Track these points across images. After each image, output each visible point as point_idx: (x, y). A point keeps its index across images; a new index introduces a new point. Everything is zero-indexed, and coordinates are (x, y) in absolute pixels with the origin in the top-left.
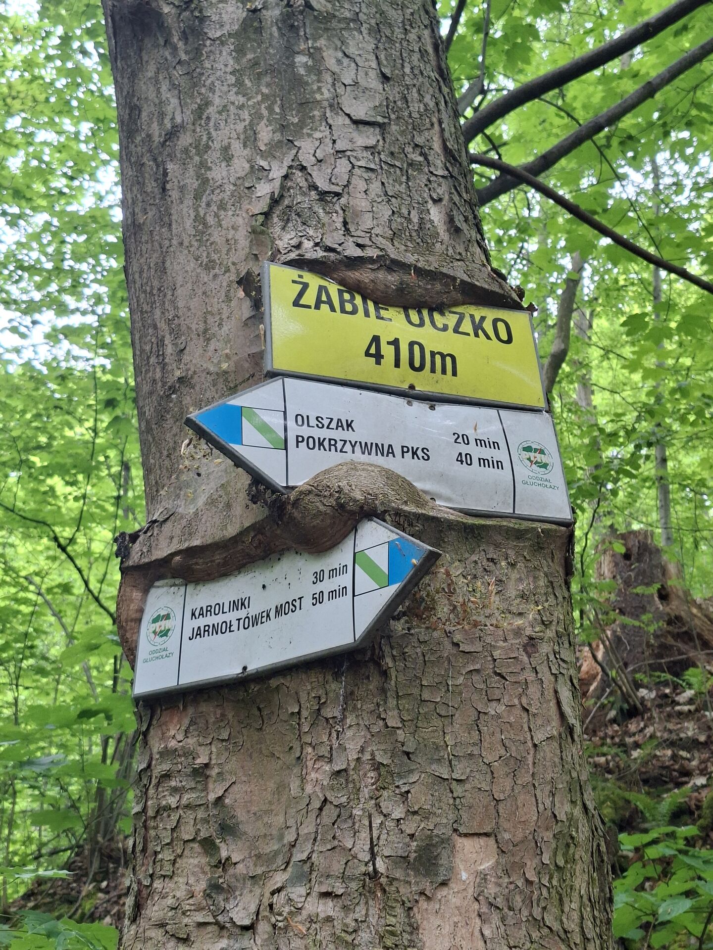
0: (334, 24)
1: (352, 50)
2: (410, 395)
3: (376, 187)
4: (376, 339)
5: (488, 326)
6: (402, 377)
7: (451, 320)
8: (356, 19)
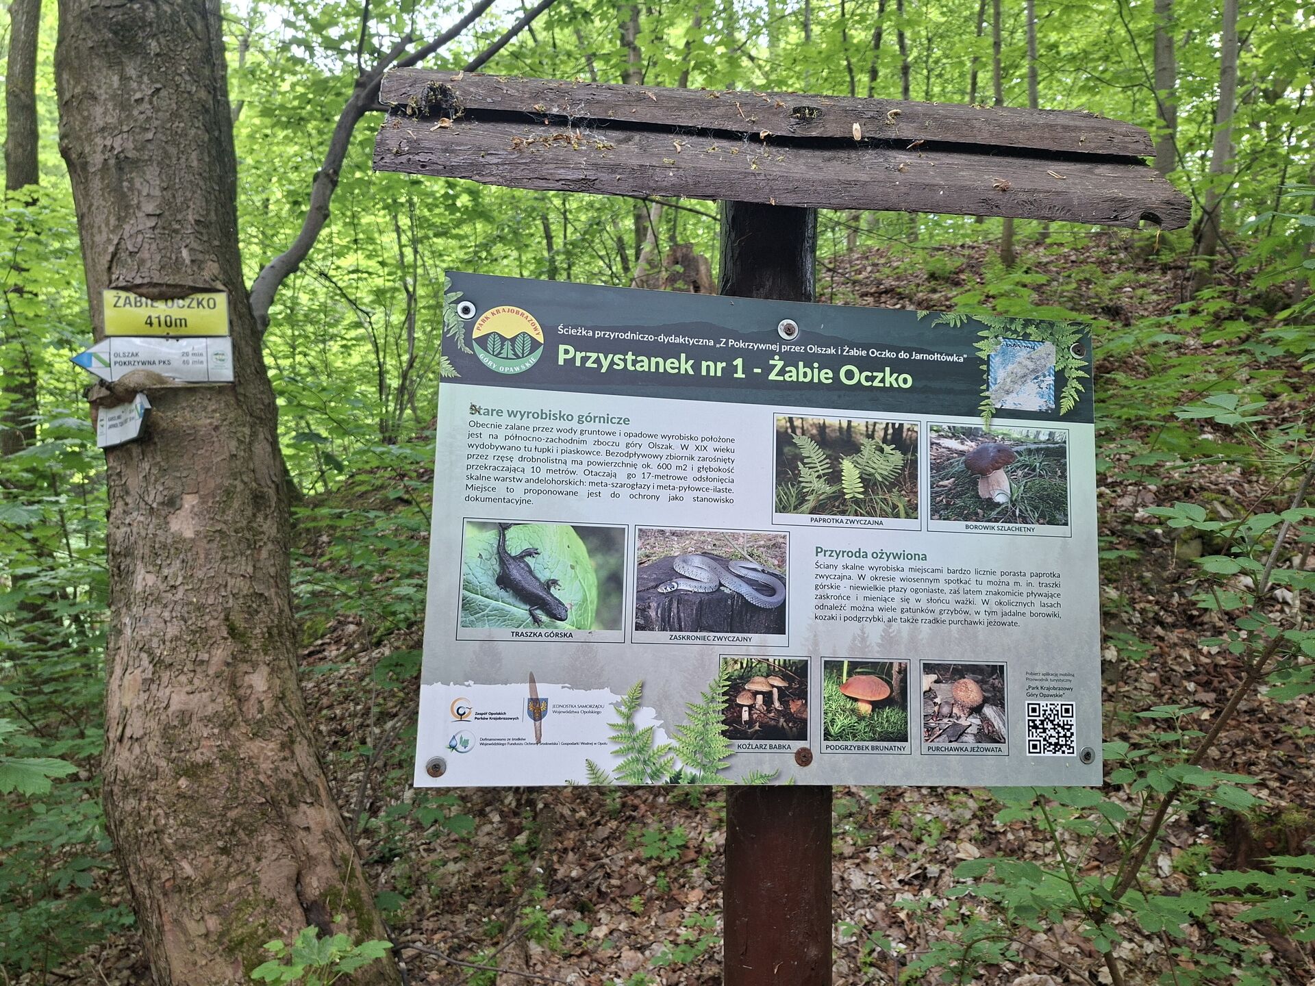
0: (141, 164)
1: (148, 177)
2: (167, 337)
3: (154, 246)
4: (150, 317)
5: (205, 303)
6: (164, 330)
7: (187, 301)
8: (150, 159)
